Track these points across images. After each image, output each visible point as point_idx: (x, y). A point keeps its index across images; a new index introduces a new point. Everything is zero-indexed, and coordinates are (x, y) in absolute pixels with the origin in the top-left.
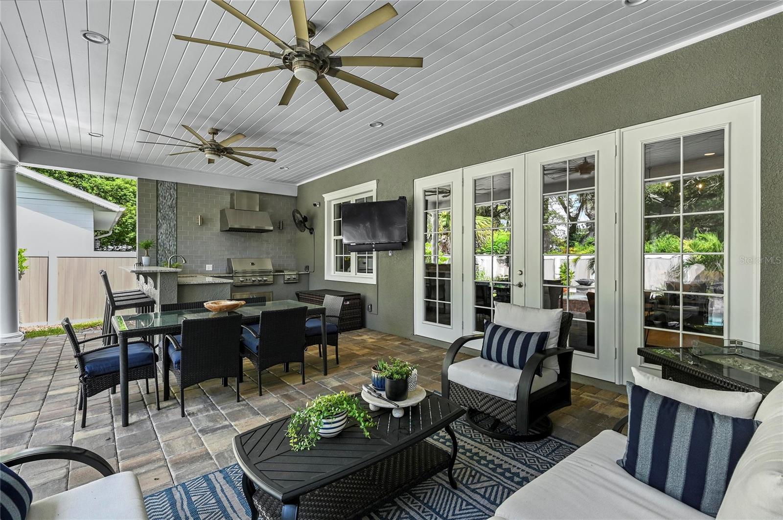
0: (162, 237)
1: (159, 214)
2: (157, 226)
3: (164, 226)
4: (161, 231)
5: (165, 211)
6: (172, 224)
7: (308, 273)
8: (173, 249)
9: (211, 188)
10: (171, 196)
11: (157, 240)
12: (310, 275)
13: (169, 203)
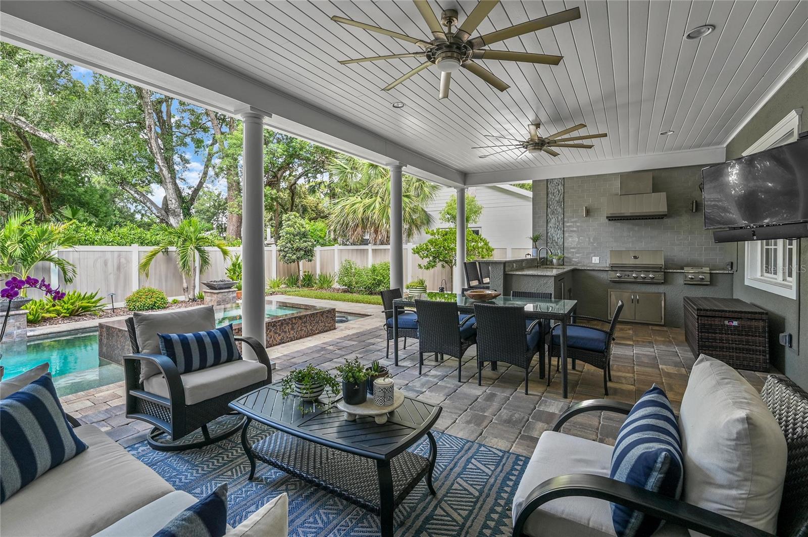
0: (551, 231)
1: (549, 209)
2: (547, 220)
3: (553, 221)
4: (550, 225)
5: (554, 206)
6: (560, 218)
7: (732, 272)
8: (560, 242)
9: (598, 175)
10: (559, 191)
11: (547, 233)
12: (735, 276)
13: (557, 199)
